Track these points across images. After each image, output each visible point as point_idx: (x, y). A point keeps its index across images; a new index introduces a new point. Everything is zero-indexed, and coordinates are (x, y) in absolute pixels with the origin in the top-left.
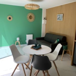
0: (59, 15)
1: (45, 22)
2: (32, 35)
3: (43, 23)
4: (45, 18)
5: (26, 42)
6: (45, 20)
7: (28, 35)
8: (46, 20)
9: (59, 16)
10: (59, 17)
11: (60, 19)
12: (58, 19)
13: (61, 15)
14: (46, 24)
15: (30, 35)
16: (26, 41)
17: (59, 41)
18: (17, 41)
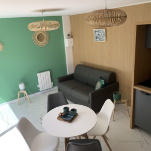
0: (97, 30)
1: (71, 42)
2: (49, 72)
3: (68, 46)
4: (69, 35)
5: (39, 88)
6: (69, 38)
7: (41, 74)
8: (72, 37)
9: (97, 33)
10: (98, 35)
11: (100, 39)
12: (97, 38)
13: (101, 31)
14: (73, 47)
15: (44, 73)
16: (38, 86)
17: (103, 83)
18: (20, 90)
